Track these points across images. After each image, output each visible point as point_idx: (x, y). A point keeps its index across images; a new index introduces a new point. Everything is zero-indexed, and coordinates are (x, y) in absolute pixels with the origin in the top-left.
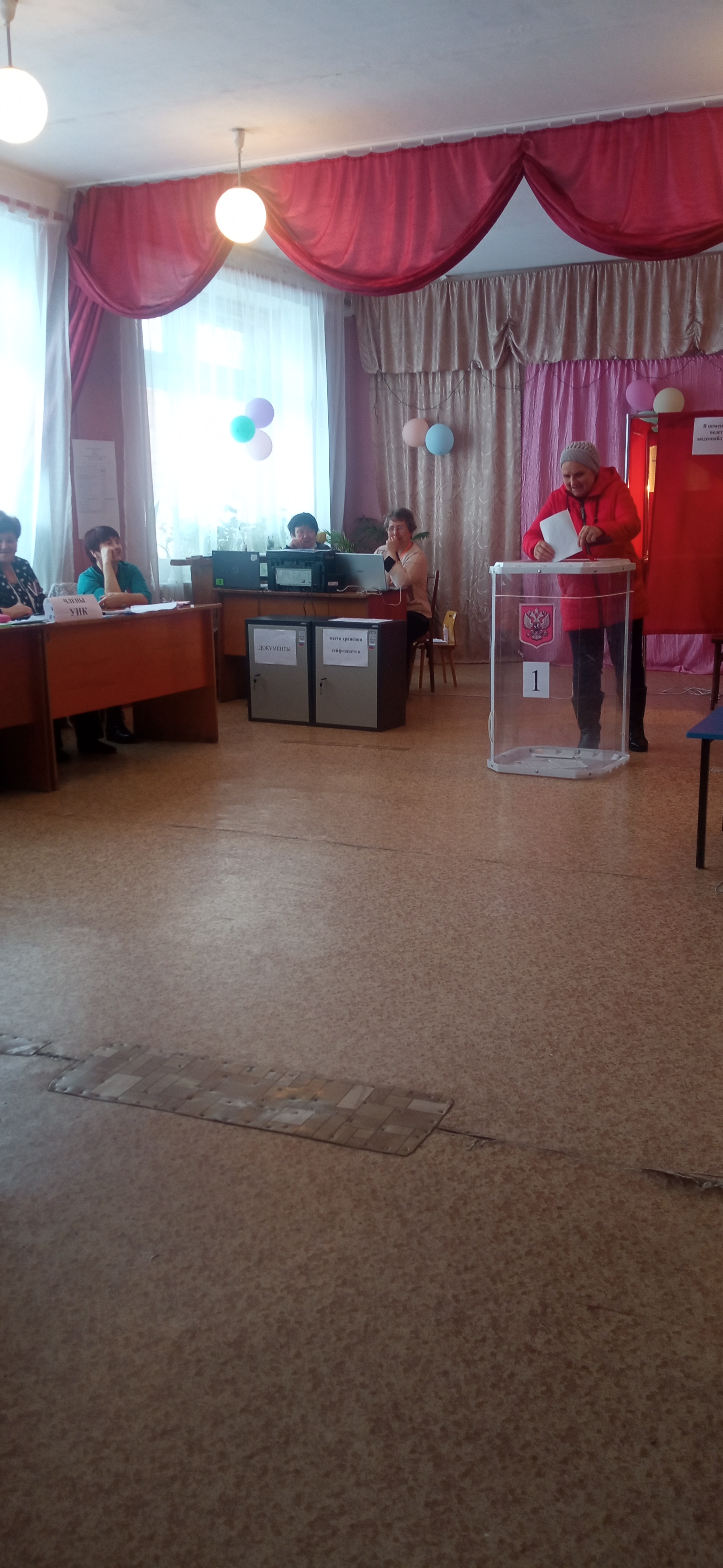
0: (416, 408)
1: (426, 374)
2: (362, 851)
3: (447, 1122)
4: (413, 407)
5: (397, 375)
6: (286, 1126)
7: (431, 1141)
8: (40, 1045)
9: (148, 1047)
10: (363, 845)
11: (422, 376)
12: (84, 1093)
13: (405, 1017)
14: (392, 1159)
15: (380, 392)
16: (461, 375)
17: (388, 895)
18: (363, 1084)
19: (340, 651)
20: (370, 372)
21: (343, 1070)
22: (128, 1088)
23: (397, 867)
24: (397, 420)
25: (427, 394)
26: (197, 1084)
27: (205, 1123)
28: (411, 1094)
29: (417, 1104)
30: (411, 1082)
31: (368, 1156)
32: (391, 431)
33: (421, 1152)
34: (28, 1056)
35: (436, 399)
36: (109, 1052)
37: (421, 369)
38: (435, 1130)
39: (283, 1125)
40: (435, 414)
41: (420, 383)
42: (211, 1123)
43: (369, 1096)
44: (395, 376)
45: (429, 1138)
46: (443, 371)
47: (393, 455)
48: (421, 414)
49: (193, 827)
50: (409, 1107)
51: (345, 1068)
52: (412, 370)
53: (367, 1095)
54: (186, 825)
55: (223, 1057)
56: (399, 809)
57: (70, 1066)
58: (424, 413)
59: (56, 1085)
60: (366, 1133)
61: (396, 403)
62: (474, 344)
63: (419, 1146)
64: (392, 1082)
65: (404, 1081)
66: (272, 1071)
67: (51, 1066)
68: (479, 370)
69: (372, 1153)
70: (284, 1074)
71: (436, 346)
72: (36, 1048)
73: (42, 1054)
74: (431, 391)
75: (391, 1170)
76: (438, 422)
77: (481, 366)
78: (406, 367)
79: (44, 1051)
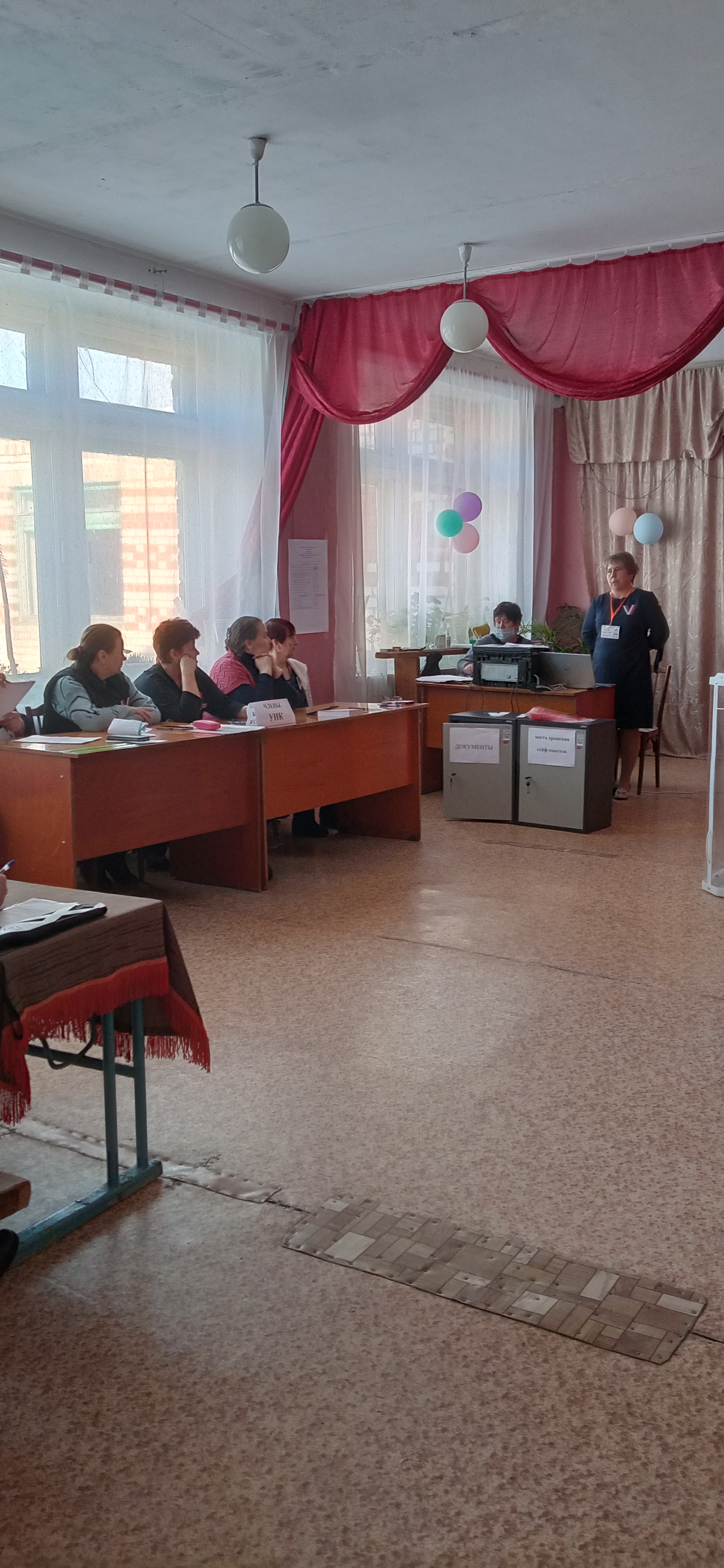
0: (625, 497)
1: (636, 463)
2: (579, 978)
3: (702, 1325)
4: (621, 496)
5: (606, 464)
6: (529, 1314)
7: (686, 1349)
8: (272, 1192)
9: (378, 1203)
10: (579, 971)
11: (632, 466)
12: (318, 1253)
13: (644, 1189)
14: (646, 1367)
15: (589, 482)
16: (672, 465)
17: (611, 1034)
18: (606, 1270)
19: (546, 750)
20: (577, 462)
21: (583, 1250)
22: (361, 1251)
23: (617, 1000)
24: (604, 509)
25: (636, 483)
26: (432, 1252)
27: (443, 1302)
28: (660, 1287)
29: (667, 1301)
30: (658, 1272)
31: (619, 1361)
32: (599, 519)
33: (676, 1361)
34: (260, 1203)
35: (646, 488)
36: (340, 1206)
37: (630, 459)
38: (690, 1335)
39: (524, 1313)
40: (644, 502)
41: (629, 473)
42: (450, 1303)
43: (614, 1287)
44: (603, 466)
45: (683, 1344)
46: (653, 461)
47: (600, 544)
48: (630, 503)
49: (403, 940)
50: (659, 1303)
51: (585, 1248)
52: (621, 460)
53: (612, 1283)
54: (396, 937)
55: (456, 1222)
56: (613, 928)
57: (302, 1219)
58: (633, 502)
59: (290, 1241)
60: (614, 1332)
61: (604, 491)
62: (687, 435)
63: (674, 1353)
64: (638, 1270)
65: (650, 1270)
66: (508, 1244)
67: (284, 1219)
68: (690, 460)
69: (623, 1357)
70: (521, 1250)
71: (647, 436)
72: (267, 1194)
73: (273, 1202)
74: (640, 480)
75: (646, 1380)
76: (647, 512)
77: (694, 455)
78: (615, 457)
79: (274, 1199)
